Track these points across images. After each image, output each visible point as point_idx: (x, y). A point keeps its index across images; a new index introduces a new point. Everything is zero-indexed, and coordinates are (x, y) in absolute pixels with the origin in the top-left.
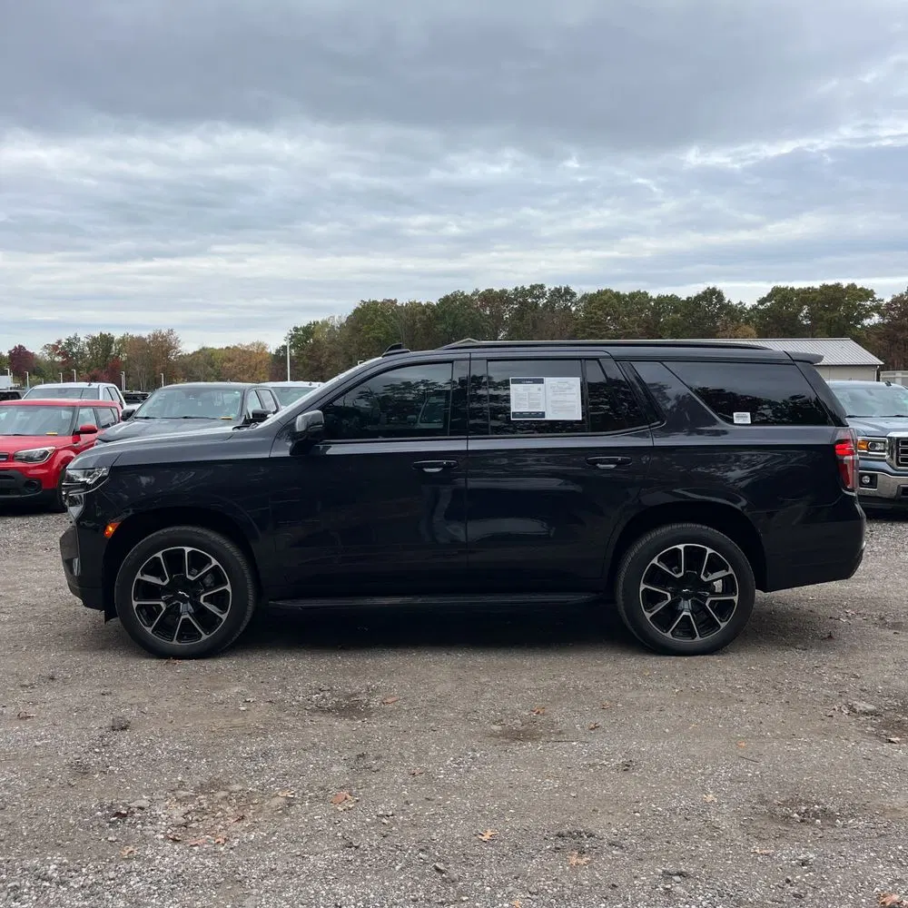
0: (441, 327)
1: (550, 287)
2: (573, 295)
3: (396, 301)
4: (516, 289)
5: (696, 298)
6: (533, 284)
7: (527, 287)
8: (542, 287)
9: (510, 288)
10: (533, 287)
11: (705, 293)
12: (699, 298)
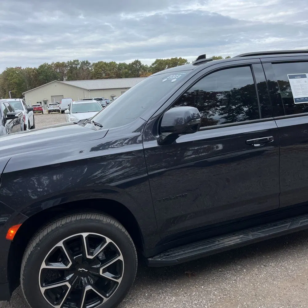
0: (41, 77)
1: (80, 61)
2: (89, 64)
3: (21, 67)
4: (68, 62)
5: (132, 64)
6: (74, 60)
7: (72, 61)
8: (78, 61)
9: (66, 62)
10: (75, 61)
11: (135, 62)
12: (133, 64)
